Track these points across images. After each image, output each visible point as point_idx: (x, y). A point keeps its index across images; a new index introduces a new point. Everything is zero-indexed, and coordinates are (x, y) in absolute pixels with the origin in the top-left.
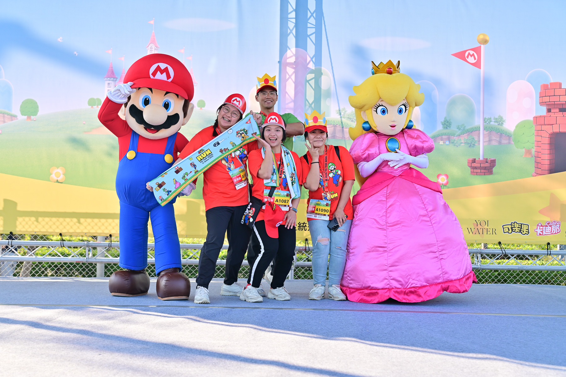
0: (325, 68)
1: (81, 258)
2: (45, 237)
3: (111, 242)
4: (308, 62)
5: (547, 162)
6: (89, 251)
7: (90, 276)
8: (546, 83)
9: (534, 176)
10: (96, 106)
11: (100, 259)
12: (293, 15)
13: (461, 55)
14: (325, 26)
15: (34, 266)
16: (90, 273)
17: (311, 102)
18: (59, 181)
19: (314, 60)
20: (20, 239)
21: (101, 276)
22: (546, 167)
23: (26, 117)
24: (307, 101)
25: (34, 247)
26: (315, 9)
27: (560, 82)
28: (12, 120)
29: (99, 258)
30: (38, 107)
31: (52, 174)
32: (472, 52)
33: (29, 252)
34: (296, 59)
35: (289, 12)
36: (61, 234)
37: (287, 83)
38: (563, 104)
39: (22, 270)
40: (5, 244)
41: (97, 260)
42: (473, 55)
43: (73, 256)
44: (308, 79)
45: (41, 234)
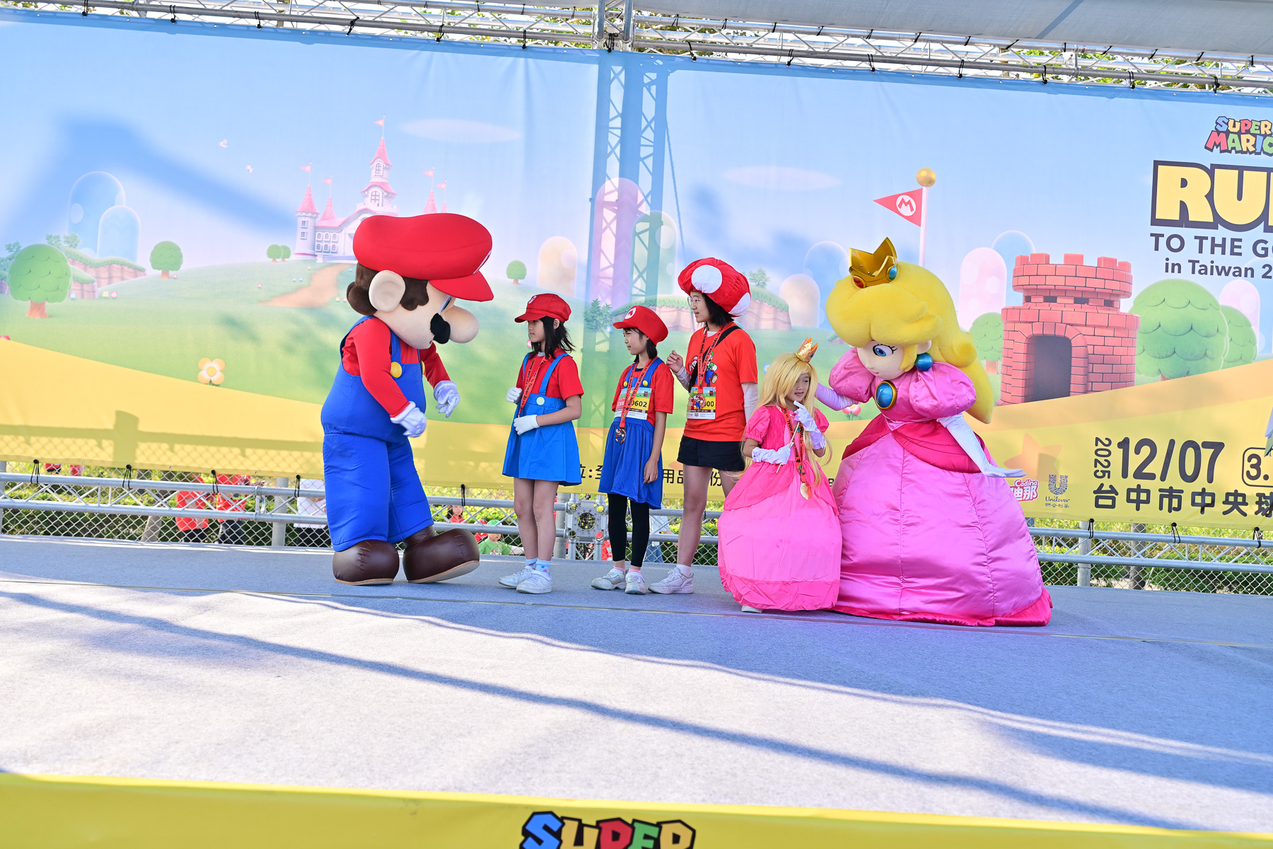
0: (667, 214)
1: (247, 513)
2: (186, 477)
3: (299, 488)
4: (638, 203)
5: (1021, 383)
6: (261, 501)
7: (260, 544)
8: (1024, 255)
9: (998, 405)
10: (281, 259)
11: (280, 516)
12: (617, 123)
13: (890, 203)
14: (669, 144)
15: (166, 523)
16: (261, 539)
17: (641, 270)
18: (213, 382)
19: (649, 199)
20: (144, 479)
21: (280, 544)
22: (1019, 392)
23: (161, 271)
24: (635, 269)
25: (166, 492)
26: (653, 114)
27: (1047, 253)
28: (136, 276)
29: (278, 515)
30: (181, 256)
31: (202, 370)
32: (907, 198)
33: (159, 499)
34: (620, 196)
35: (610, 118)
36: (213, 472)
37: (603, 235)
38: (1050, 290)
39: (146, 530)
40: (118, 485)
41: (274, 518)
42: (909, 202)
43: (233, 510)
44: (638, 231)
45: (179, 470)
